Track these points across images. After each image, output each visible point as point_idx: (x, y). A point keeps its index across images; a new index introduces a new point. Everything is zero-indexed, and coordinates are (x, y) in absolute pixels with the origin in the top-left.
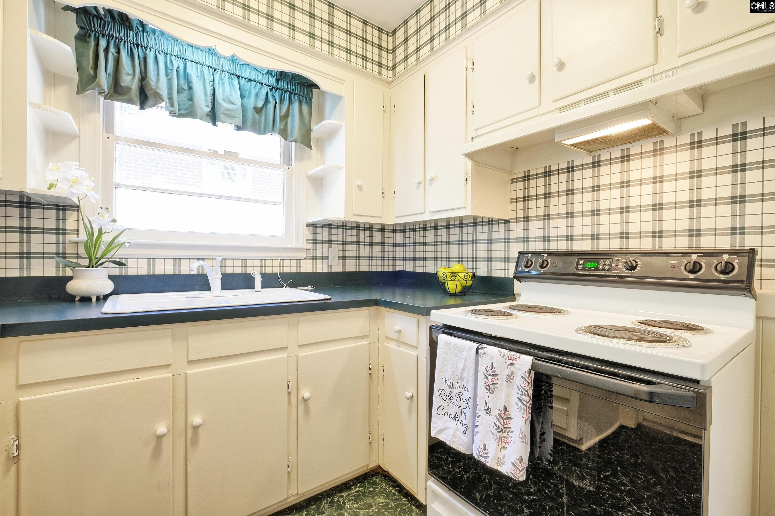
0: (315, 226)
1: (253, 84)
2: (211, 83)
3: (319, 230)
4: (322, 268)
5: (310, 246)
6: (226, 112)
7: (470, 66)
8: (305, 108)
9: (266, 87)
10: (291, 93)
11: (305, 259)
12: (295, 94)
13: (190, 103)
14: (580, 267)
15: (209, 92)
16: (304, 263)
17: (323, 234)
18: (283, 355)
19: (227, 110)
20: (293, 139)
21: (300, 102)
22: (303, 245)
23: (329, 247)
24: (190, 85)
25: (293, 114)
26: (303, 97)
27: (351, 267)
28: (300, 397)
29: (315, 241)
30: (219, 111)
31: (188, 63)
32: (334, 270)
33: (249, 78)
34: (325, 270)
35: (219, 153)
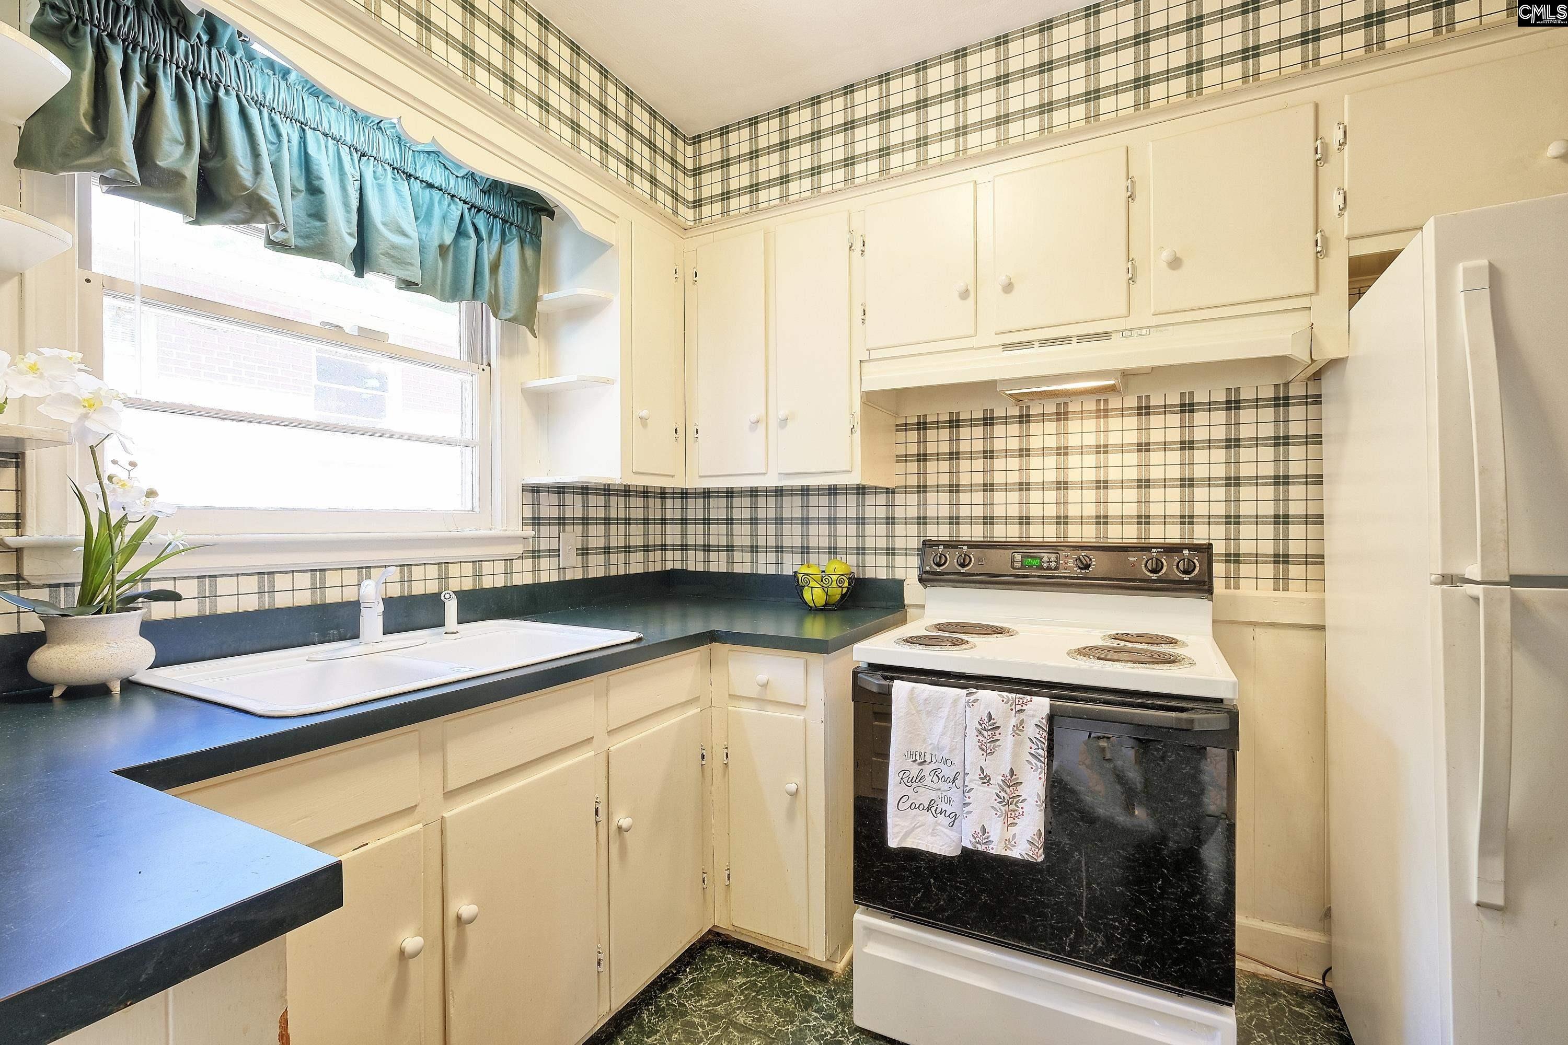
0: (535, 490)
1: (437, 195)
2: (357, 184)
3: (544, 497)
4: (549, 575)
5: (529, 531)
6: (392, 252)
7: (858, 246)
8: (529, 253)
9: (461, 203)
10: (505, 221)
11: (519, 558)
12: (512, 224)
13: (318, 224)
14: (1018, 565)
15: (355, 204)
16: (517, 565)
17: (549, 507)
19: (394, 247)
20: (509, 315)
21: (522, 242)
22: (517, 529)
23: (559, 532)
24: (316, 183)
25: (508, 264)
26: (526, 231)
27: (596, 570)
28: (613, 827)
29: (536, 521)
30: (378, 248)
31: (309, 132)
32: (569, 576)
33: (430, 181)
34: (555, 578)
35: (347, 331)
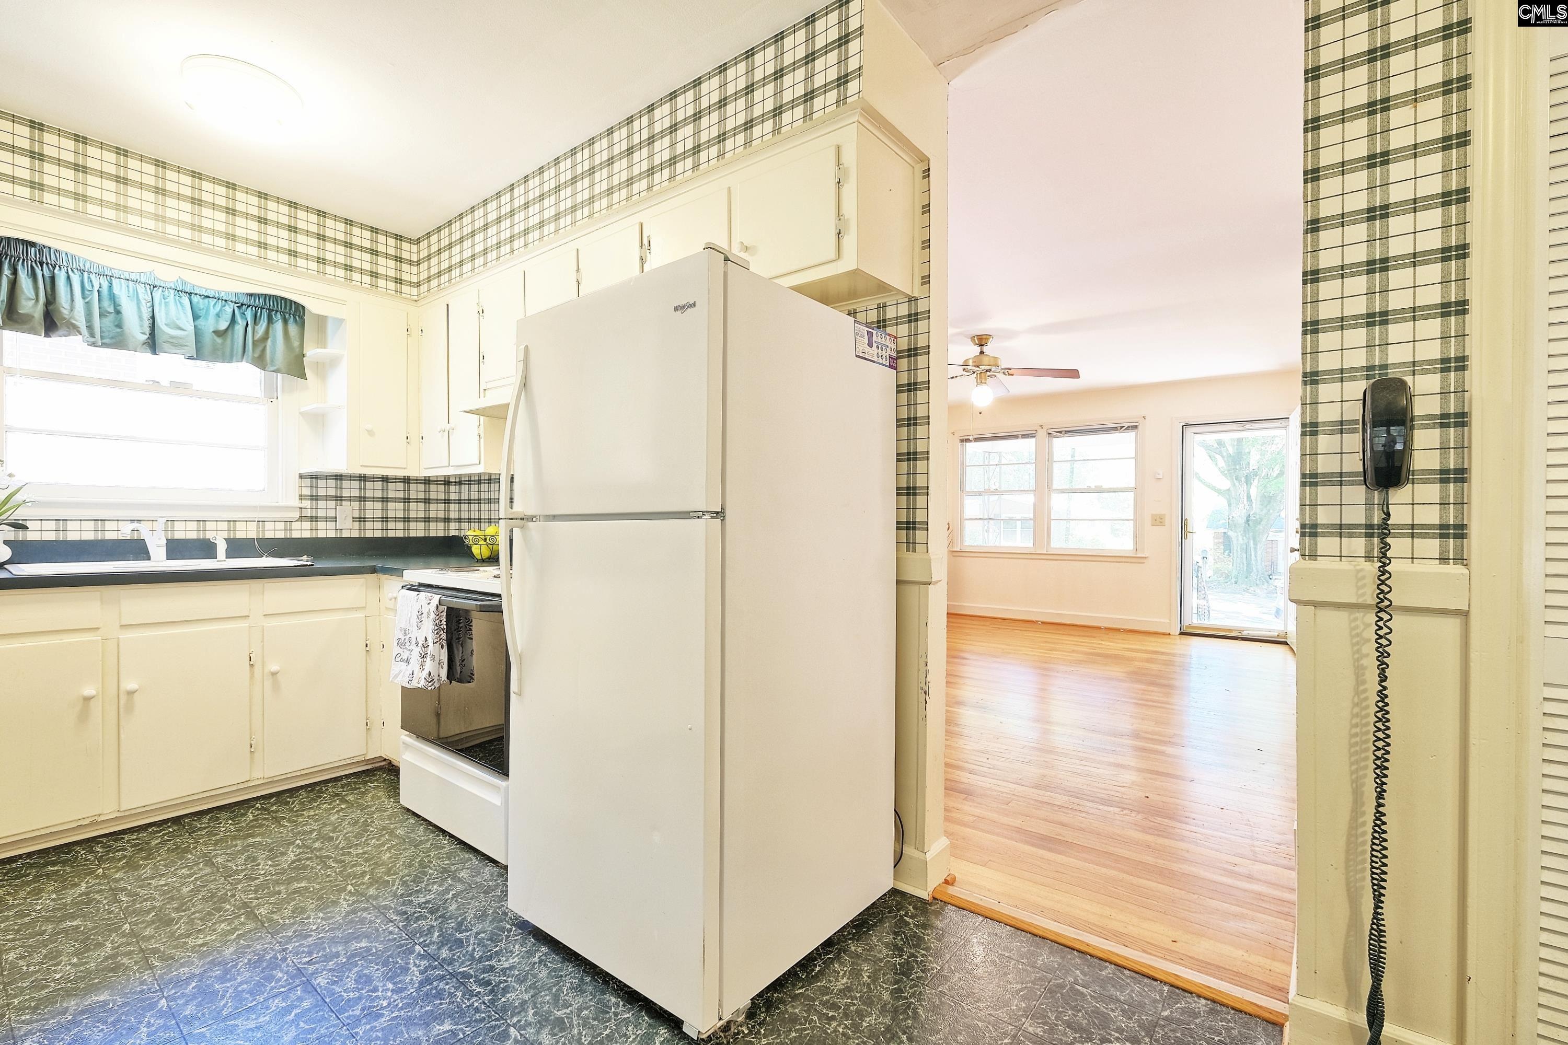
0: (314, 477)
1: (212, 302)
2: (149, 304)
3: (321, 483)
4: (325, 531)
5: (307, 503)
6: (171, 341)
8: (293, 329)
9: (232, 305)
10: (270, 311)
11: (297, 521)
12: (277, 311)
13: (119, 330)
15: (146, 315)
16: (296, 525)
17: (327, 488)
18: (243, 624)
19: (172, 337)
20: (273, 369)
21: (285, 321)
22: (296, 503)
23: (336, 505)
24: (118, 308)
25: (275, 336)
26: (290, 314)
27: (374, 531)
28: (266, 671)
29: (315, 498)
30: (160, 338)
31: (114, 281)
32: (346, 534)
33: (206, 294)
34: (332, 534)
35: (162, 384)
